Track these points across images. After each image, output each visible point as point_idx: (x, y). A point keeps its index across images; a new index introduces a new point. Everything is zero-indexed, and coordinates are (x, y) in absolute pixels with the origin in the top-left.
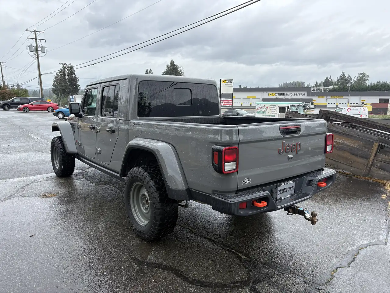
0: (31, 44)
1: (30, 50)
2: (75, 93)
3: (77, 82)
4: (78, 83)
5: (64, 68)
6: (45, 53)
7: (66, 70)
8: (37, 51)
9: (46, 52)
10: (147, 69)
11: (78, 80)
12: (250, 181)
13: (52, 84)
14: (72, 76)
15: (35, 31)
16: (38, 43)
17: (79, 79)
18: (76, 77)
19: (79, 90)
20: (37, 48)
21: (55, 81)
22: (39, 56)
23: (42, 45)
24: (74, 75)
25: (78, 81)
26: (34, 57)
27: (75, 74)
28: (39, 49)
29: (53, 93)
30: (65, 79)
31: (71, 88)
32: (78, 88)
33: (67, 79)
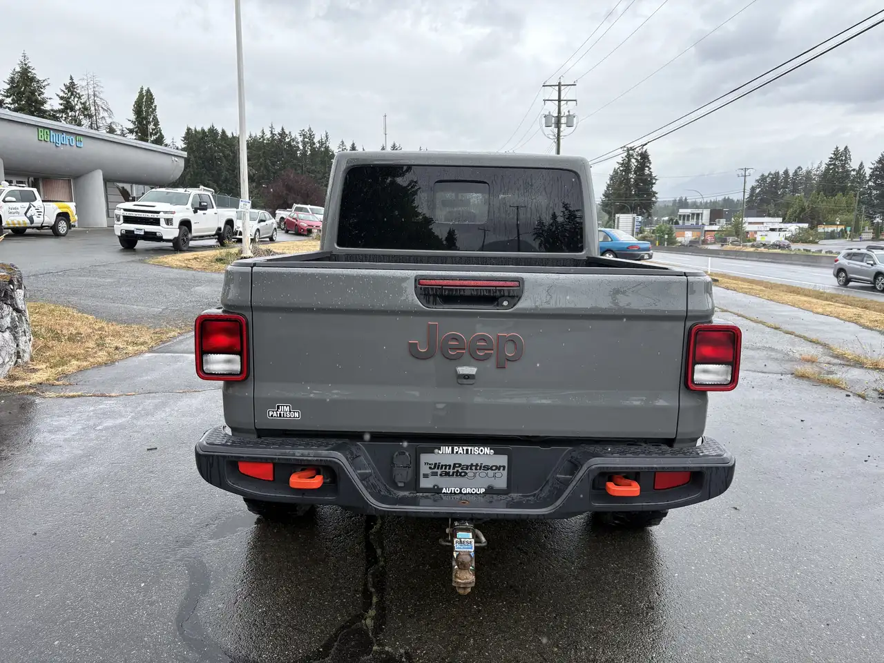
0: (549, 112)
1: (546, 123)
2: (645, 211)
3: (652, 187)
4: (655, 189)
5: (629, 156)
6: (573, 128)
7: (633, 160)
8: (558, 124)
9: (575, 126)
10: (837, 148)
11: (654, 181)
12: (297, 415)
13: (603, 192)
14: (644, 174)
15: (559, 85)
16: (562, 108)
17: (656, 180)
18: (650, 175)
19: (655, 202)
20: (559, 118)
21: (609, 186)
22: (561, 134)
23: (569, 112)
24: (647, 172)
25: (654, 183)
26: (551, 137)
27: (650, 169)
28: (563, 120)
29: (603, 210)
30: (628, 180)
31: (637, 200)
32: (654, 199)
33: (632, 180)
